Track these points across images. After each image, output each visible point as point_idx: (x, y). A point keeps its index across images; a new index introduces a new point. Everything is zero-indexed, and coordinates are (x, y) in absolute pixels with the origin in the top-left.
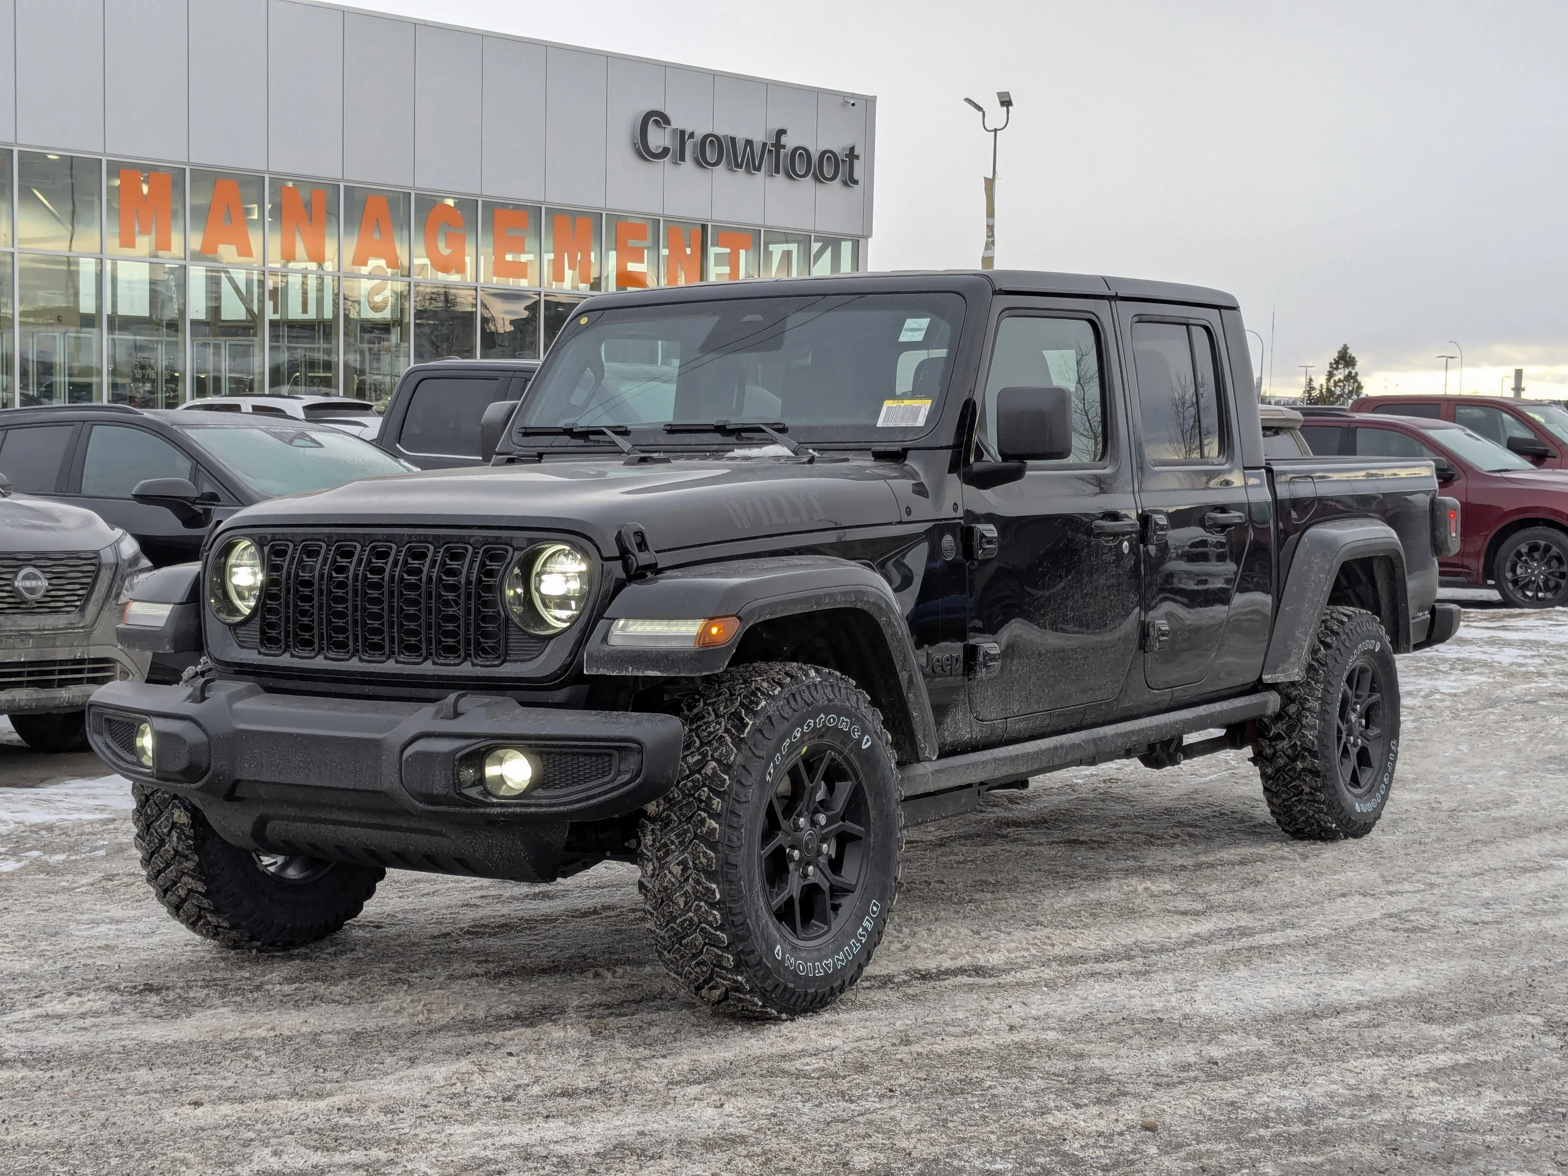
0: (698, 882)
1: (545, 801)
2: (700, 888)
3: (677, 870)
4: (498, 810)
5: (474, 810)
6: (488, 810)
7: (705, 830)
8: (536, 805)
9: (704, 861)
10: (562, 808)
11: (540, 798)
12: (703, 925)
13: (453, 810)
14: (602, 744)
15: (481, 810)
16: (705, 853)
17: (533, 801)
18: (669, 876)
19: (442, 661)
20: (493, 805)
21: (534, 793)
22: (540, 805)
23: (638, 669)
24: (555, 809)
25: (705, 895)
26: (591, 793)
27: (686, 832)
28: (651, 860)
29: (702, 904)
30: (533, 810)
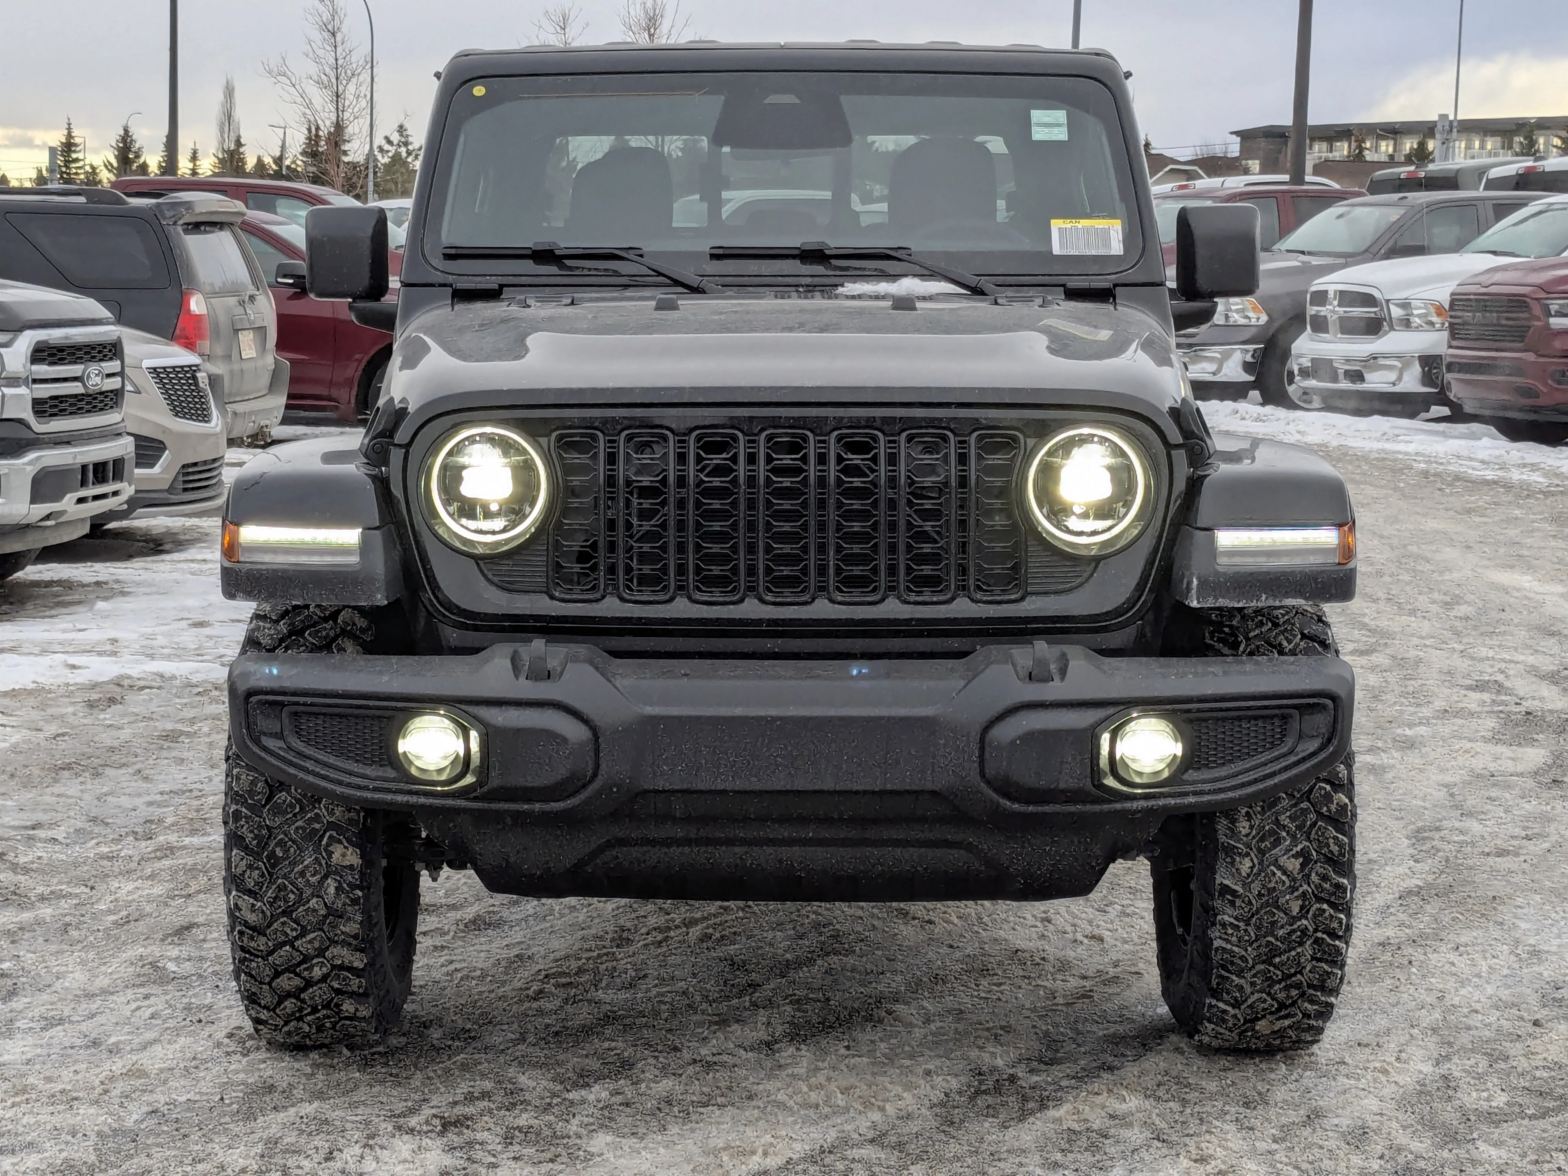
0: (1325, 878)
1: (1207, 787)
2: (1327, 886)
3: (1293, 865)
4: (1142, 804)
5: (1106, 807)
6: (1128, 805)
7: (1333, 807)
8: (1195, 793)
9: (1335, 849)
10: (1230, 794)
11: (1194, 783)
12: (1319, 935)
13: (1072, 808)
14: (1285, 702)
15: (1118, 806)
16: (1335, 838)
17: (1191, 788)
18: (1279, 873)
19: (913, 597)
20: (1134, 797)
21: (1186, 777)
22: (1201, 793)
23: (1275, 597)
24: (1222, 796)
25: (1334, 894)
26: (1268, 770)
27: (1304, 812)
28: (1247, 855)
29: (1325, 906)
30: (1192, 799)
